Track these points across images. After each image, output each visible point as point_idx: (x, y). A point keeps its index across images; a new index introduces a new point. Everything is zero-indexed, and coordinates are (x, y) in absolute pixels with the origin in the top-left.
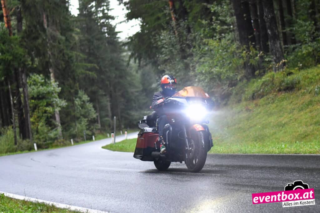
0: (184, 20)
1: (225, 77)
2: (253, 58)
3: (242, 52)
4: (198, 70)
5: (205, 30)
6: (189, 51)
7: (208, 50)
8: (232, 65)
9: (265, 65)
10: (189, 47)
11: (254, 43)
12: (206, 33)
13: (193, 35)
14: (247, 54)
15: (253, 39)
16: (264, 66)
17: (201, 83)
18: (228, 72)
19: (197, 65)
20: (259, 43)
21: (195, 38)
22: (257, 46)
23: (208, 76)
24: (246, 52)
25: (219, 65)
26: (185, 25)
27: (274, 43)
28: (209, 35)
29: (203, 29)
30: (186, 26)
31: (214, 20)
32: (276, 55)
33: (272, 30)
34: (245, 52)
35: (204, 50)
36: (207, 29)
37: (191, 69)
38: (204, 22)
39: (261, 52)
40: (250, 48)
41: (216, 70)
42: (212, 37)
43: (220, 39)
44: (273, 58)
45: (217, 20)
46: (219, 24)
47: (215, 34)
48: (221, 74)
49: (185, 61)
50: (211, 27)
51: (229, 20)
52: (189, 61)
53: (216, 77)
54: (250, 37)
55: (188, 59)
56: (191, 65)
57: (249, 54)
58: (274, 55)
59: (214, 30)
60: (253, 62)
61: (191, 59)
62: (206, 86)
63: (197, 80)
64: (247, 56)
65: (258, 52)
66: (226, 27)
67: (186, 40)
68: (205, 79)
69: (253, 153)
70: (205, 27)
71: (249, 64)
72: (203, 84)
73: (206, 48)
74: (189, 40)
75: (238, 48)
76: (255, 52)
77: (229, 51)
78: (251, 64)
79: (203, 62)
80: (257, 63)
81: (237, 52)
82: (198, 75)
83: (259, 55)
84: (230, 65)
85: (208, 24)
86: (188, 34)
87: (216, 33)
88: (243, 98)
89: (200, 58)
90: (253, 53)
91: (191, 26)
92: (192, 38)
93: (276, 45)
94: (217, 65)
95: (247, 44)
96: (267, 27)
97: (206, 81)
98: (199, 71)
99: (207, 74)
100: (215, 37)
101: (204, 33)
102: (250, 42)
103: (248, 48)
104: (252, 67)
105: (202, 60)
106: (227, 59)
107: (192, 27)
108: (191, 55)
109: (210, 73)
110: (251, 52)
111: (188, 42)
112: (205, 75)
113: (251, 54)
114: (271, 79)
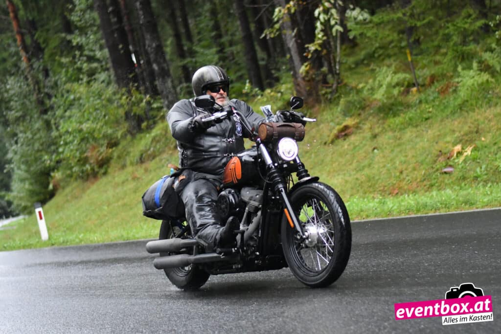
0: (38, 59)
1: (101, 136)
2: (136, 104)
3: (120, 99)
4: (63, 128)
5: (67, 72)
6: (50, 102)
7: (74, 99)
8: (109, 118)
9: (155, 113)
10: (49, 96)
11: (136, 84)
12: (69, 75)
13: (53, 79)
14: (128, 100)
15: (135, 79)
16: (152, 115)
17: (68, 146)
18: (104, 127)
19: (61, 121)
20: (144, 83)
21: (56, 84)
22: (142, 88)
23: (77, 135)
24: (127, 98)
25: (92, 119)
26: (39, 66)
27: (164, 82)
28: (73, 78)
29: (64, 70)
30: (41, 68)
31: (77, 56)
32: (167, 98)
33: (159, 64)
34: (124, 97)
35: (68, 99)
36: (71, 70)
37: (54, 127)
38: (64, 60)
39: (148, 96)
40: (132, 91)
41: (88, 125)
42: (78, 80)
43: (88, 82)
44: (164, 103)
45: (81, 55)
46: (85, 62)
47: (81, 76)
48: (94, 131)
49: (45, 117)
50: (75, 66)
51: (98, 54)
52: (50, 117)
53: (90, 136)
54: (131, 76)
55: (49, 113)
56: (53, 122)
57: (130, 100)
58: (166, 98)
59: (80, 70)
60: (137, 110)
61: (53, 113)
62: (77, 150)
63: (62, 143)
64: (128, 104)
65: (143, 96)
66: (95, 65)
67: (44, 87)
68: (74, 141)
69: (138, 238)
70: (68, 67)
71: (132, 114)
72: (72, 147)
73: (72, 97)
74: (47, 87)
75: (114, 94)
76: (139, 96)
77: (103, 97)
78: (135, 114)
79: (70, 117)
80: (143, 112)
81: (114, 98)
82: (64, 135)
83: (144, 101)
84: (107, 118)
85: (71, 62)
86: (46, 79)
87: (83, 73)
88: (128, 162)
89: (65, 111)
90: (136, 98)
91: (49, 68)
92: (52, 83)
93: (166, 85)
94: (88, 120)
95: (127, 85)
96: (152, 60)
97: (76, 142)
98: (64, 130)
99: (76, 133)
100: (82, 79)
101: (66, 75)
102: (131, 84)
103: (129, 92)
104: (137, 118)
105: (67, 114)
106: (101, 109)
107: (51, 69)
108: (52, 108)
109: (80, 131)
110: (134, 97)
111: (46, 90)
112: (73, 134)
113: (133, 99)
114: (164, 133)
